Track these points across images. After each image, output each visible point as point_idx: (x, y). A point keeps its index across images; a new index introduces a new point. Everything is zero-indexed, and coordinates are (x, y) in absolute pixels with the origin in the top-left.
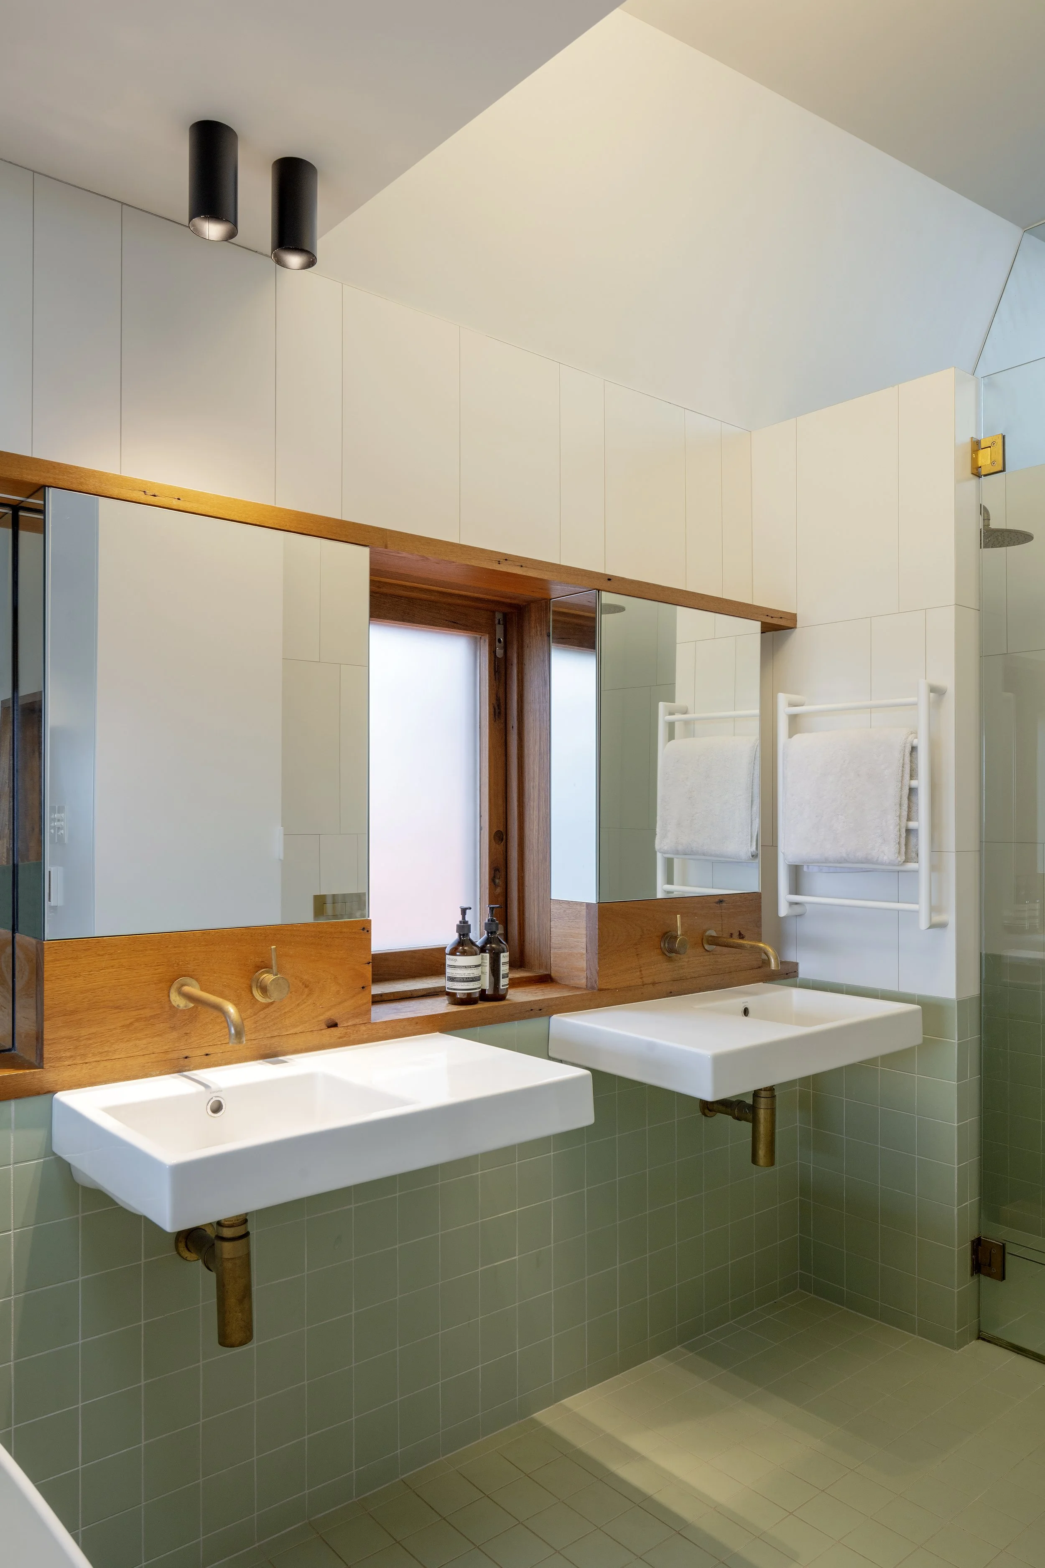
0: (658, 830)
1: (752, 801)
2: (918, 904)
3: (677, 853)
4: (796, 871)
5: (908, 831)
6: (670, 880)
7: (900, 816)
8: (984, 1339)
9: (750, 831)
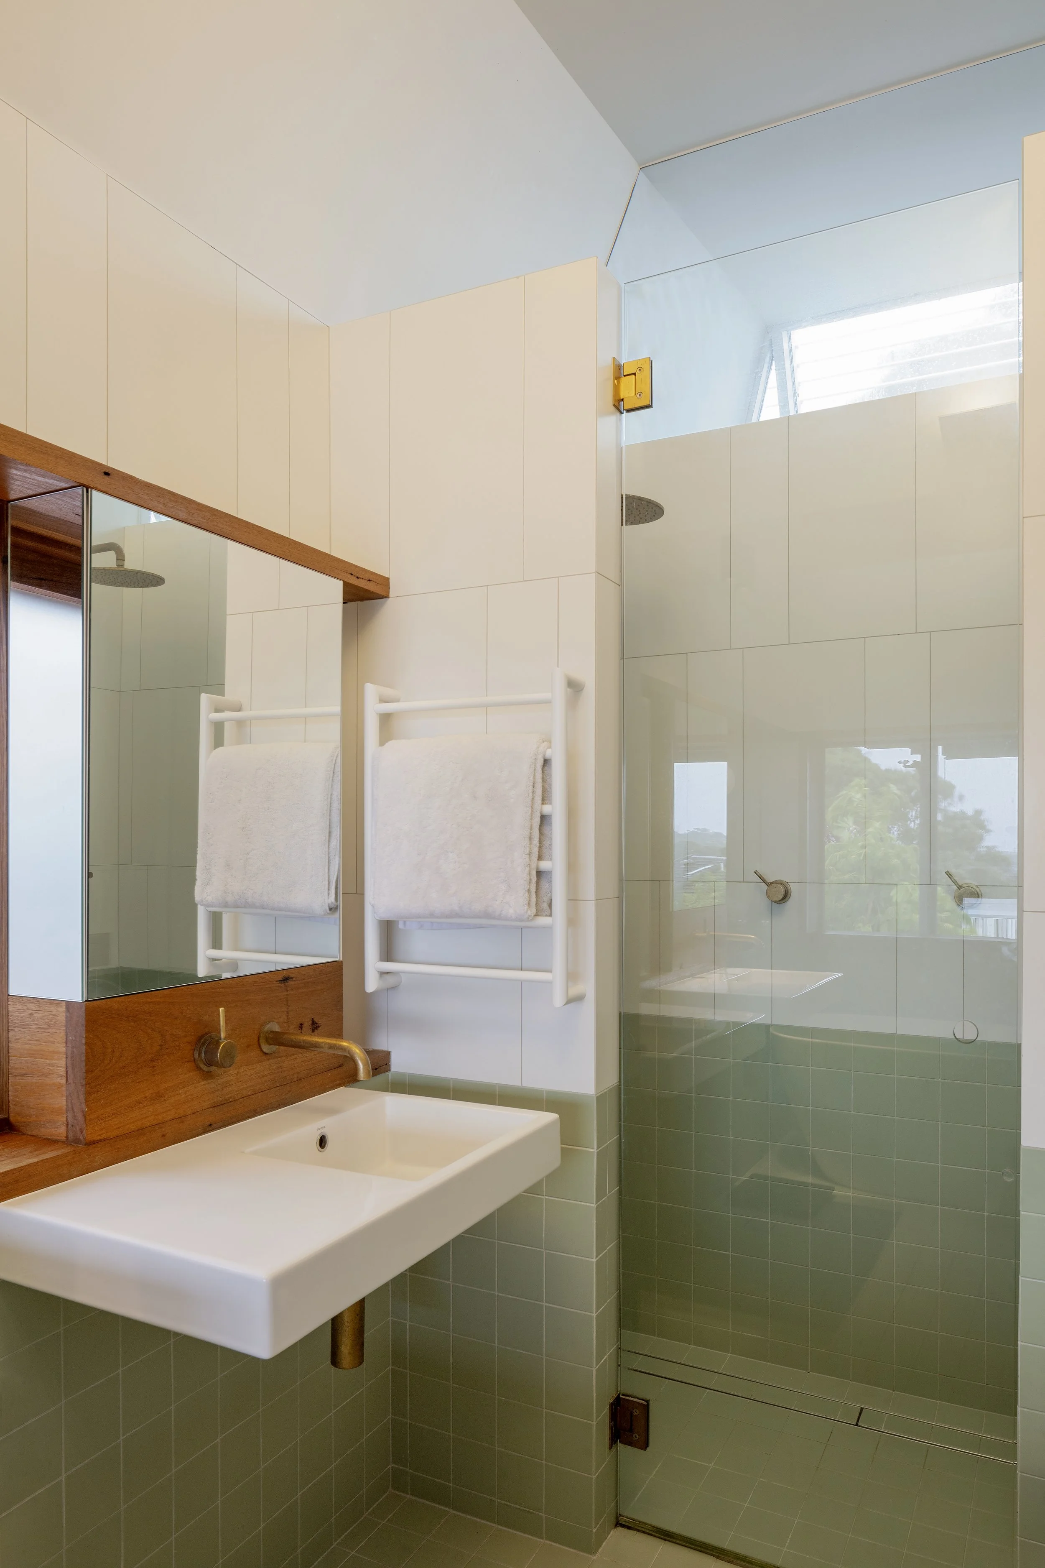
0: (198, 873)
1: (330, 833)
2: (551, 972)
3: (226, 905)
4: (388, 928)
5: (539, 873)
6: (216, 943)
7: (530, 854)
8: (623, 1526)
9: (327, 875)
